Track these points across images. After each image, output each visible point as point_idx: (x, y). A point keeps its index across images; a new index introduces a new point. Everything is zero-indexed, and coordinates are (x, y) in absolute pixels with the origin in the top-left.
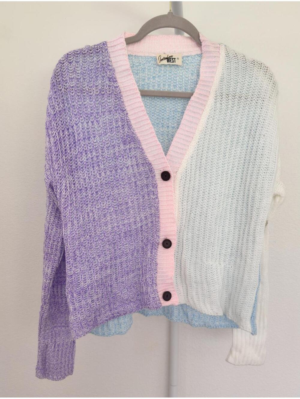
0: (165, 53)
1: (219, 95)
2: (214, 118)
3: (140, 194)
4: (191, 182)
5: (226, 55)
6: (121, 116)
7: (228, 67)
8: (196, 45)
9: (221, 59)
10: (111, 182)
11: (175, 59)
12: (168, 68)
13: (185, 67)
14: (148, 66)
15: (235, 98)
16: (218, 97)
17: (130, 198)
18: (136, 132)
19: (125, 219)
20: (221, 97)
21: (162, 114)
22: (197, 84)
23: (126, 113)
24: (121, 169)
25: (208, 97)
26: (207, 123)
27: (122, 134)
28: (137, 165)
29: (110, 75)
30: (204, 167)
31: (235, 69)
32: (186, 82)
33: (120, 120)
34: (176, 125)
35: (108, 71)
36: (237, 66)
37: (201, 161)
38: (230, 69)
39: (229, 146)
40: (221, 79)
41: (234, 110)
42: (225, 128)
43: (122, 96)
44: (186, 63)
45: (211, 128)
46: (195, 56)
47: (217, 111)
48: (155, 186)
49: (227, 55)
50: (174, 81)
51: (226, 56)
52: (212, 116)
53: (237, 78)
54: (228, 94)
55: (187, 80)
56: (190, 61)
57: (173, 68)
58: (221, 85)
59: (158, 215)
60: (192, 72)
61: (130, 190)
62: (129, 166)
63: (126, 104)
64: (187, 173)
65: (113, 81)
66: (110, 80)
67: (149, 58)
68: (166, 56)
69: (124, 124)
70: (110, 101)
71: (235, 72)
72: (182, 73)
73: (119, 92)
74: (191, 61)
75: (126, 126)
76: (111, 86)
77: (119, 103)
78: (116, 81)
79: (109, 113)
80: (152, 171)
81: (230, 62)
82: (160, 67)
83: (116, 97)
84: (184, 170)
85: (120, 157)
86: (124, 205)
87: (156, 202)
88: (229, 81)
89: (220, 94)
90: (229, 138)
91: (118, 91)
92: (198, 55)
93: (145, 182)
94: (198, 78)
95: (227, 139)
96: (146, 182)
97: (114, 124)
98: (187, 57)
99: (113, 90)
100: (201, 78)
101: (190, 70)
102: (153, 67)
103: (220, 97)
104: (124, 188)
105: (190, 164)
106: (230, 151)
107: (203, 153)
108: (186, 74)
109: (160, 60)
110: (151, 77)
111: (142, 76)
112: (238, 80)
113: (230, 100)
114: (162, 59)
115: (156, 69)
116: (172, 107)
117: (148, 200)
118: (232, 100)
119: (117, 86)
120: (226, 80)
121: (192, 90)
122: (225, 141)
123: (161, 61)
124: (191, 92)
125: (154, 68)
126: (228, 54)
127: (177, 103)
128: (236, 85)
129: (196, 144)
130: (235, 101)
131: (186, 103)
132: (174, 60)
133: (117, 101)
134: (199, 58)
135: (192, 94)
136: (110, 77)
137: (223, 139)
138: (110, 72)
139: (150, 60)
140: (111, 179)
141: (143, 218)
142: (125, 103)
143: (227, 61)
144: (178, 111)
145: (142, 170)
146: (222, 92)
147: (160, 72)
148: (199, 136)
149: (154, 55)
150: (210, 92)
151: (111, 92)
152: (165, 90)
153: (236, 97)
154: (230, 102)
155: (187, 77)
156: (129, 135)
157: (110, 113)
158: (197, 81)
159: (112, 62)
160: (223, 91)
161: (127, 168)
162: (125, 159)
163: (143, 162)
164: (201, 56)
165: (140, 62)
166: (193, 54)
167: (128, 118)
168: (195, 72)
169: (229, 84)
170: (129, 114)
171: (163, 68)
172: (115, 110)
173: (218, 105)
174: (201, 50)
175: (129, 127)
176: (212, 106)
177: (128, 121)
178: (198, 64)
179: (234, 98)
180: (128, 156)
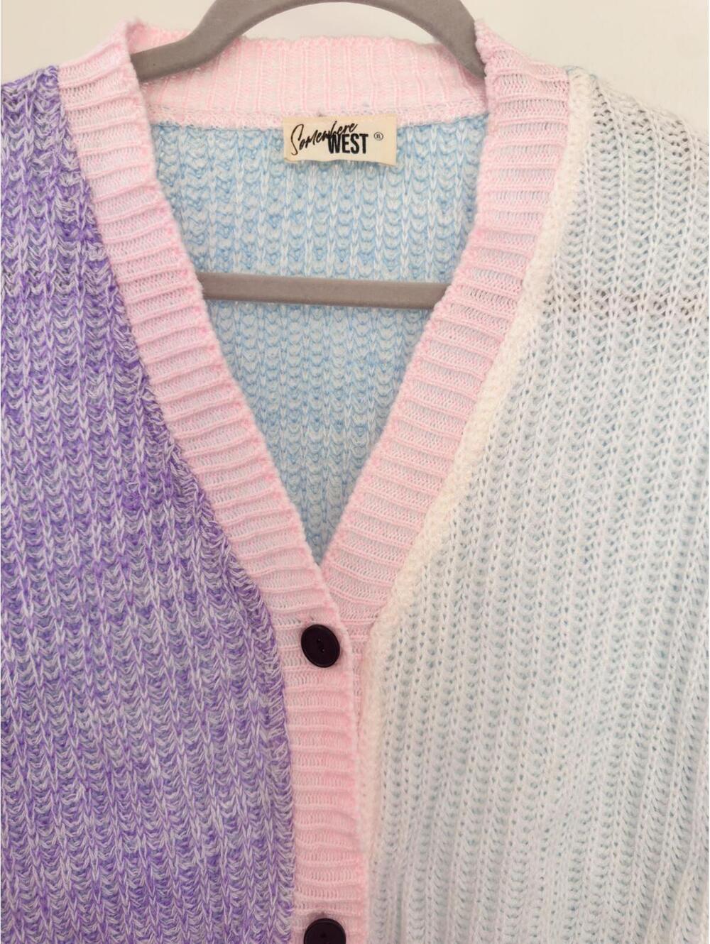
0: (322, 113)
1: (564, 295)
2: (540, 394)
3: (204, 723)
4: (435, 670)
5: (598, 118)
6: (120, 389)
7: (604, 169)
8: (461, 79)
9: (573, 135)
10: (74, 673)
11: (364, 136)
12: (335, 179)
13: (413, 172)
14: (247, 172)
15: (636, 308)
16: (559, 303)
17: (161, 743)
18: (187, 454)
19: (140, 831)
20: (575, 305)
21: (315, 371)
22: (462, 246)
23: (139, 376)
24: (119, 619)
25: (511, 302)
26: (508, 417)
27: (120, 465)
28: (191, 597)
29: (70, 214)
30: (494, 607)
31: (638, 180)
32: (415, 237)
33: (111, 407)
34: (371, 417)
35: (59, 195)
36: (646, 167)
37: (479, 578)
38: (614, 181)
39: (605, 515)
40: (573, 223)
41: (633, 358)
42: (589, 437)
43: (122, 304)
44: (417, 156)
45: (527, 437)
46: (455, 123)
47: (554, 364)
48: (274, 687)
49: (604, 118)
50: (364, 235)
51: (599, 123)
52: (531, 387)
53: (644, 218)
54: (604, 288)
55: (420, 229)
56: (433, 149)
57: (358, 177)
58: (575, 250)
59: (287, 813)
60: (442, 195)
61: (157, 709)
62: (151, 606)
63: (142, 336)
64: (419, 631)
65: (82, 236)
66: (67, 235)
67: (249, 135)
68: (325, 127)
69: (133, 424)
70: (68, 324)
71: (637, 195)
72: (400, 198)
73: (106, 285)
74: (438, 148)
75: (139, 432)
76: (73, 260)
77: (111, 332)
78: (97, 238)
79: (60, 375)
80: (259, 620)
81: (615, 148)
82: (301, 175)
83: (95, 306)
84: (403, 615)
85: (111, 565)
86: (132, 773)
87: (277, 759)
88: (610, 234)
89: (570, 290)
90: (605, 482)
91: (106, 279)
92: (469, 121)
93: (225, 670)
94: (471, 221)
95: (597, 484)
96: (233, 672)
97: (85, 425)
98: (422, 127)
99: (80, 278)
100: (479, 218)
101: (433, 185)
102: (268, 174)
103: (570, 302)
104: (128, 701)
105: (429, 593)
106: (613, 538)
107: (488, 544)
108: (416, 201)
109: (297, 144)
110: (262, 217)
111: (217, 212)
112: (649, 228)
113: (612, 319)
114: (309, 140)
115: (282, 183)
116: (355, 343)
117: (241, 748)
118: (624, 316)
119: (101, 258)
120: (594, 229)
121: (442, 273)
122: (590, 494)
123: (301, 146)
124: (437, 281)
125: (272, 176)
126: (607, 111)
127: (379, 326)
128: (640, 251)
129: (456, 505)
130: (634, 321)
131: (415, 328)
132: (360, 141)
133: (101, 322)
134: (477, 133)
135: (440, 292)
136: (69, 220)
137: (581, 485)
138: (66, 199)
139: (256, 142)
140: (74, 663)
141: (220, 827)
142: (135, 333)
143: (601, 146)
144: (382, 362)
145: (212, 621)
146: (575, 281)
147: (300, 197)
148: (469, 472)
149: (270, 124)
150: (522, 281)
151: (74, 288)
152: (323, 272)
153: (639, 303)
154: (615, 327)
155: (421, 218)
156: (153, 470)
157: (69, 377)
158: (466, 233)
159: (80, 155)
160: (584, 276)
161: (146, 611)
162: (133, 578)
163: (219, 584)
164: (484, 126)
165: (211, 152)
166: (450, 117)
167: (151, 398)
168: (458, 195)
169: (609, 246)
170: (152, 381)
171: (312, 179)
172: (90, 363)
173: (558, 339)
174: (485, 99)
175: (155, 436)
176: (529, 345)
177: (149, 409)
178: (470, 158)
179: (631, 306)
180: (151, 561)
